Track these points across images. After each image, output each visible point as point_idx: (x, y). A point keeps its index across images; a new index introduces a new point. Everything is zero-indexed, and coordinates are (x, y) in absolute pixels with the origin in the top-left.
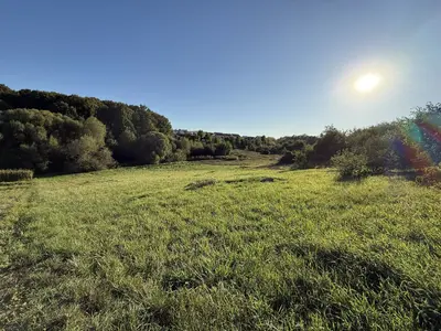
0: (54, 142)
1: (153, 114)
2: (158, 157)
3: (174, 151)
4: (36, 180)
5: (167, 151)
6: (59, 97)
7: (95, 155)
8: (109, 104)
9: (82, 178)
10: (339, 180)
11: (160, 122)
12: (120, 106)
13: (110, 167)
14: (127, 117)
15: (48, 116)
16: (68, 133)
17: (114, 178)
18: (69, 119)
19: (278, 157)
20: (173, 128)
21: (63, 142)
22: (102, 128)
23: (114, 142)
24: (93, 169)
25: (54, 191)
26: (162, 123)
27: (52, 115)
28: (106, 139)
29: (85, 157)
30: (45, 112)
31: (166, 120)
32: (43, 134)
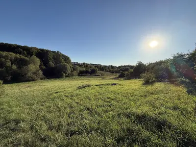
0: (14, 67)
1: (63, 55)
2: (64, 74)
3: (72, 72)
4: (4, 85)
5: (69, 72)
6: (18, 47)
7: (34, 73)
8: (42, 50)
9: (27, 84)
10: (144, 84)
11: (66, 58)
12: (47, 51)
13: (41, 79)
14: (51, 56)
15: (13, 55)
16: (22, 63)
17: (44, 84)
18: (23, 57)
19: (118, 75)
20: (72, 61)
21: (19, 67)
22: (38, 61)
23: (44, 67)
24: (33, 80)
25: (13, 90)
26: (67, 59)
27: (14, 54)
28: (40, 66)
29: (30, 74)
30: (11, 53)
31: (69, 58)
32: (9, 64)
